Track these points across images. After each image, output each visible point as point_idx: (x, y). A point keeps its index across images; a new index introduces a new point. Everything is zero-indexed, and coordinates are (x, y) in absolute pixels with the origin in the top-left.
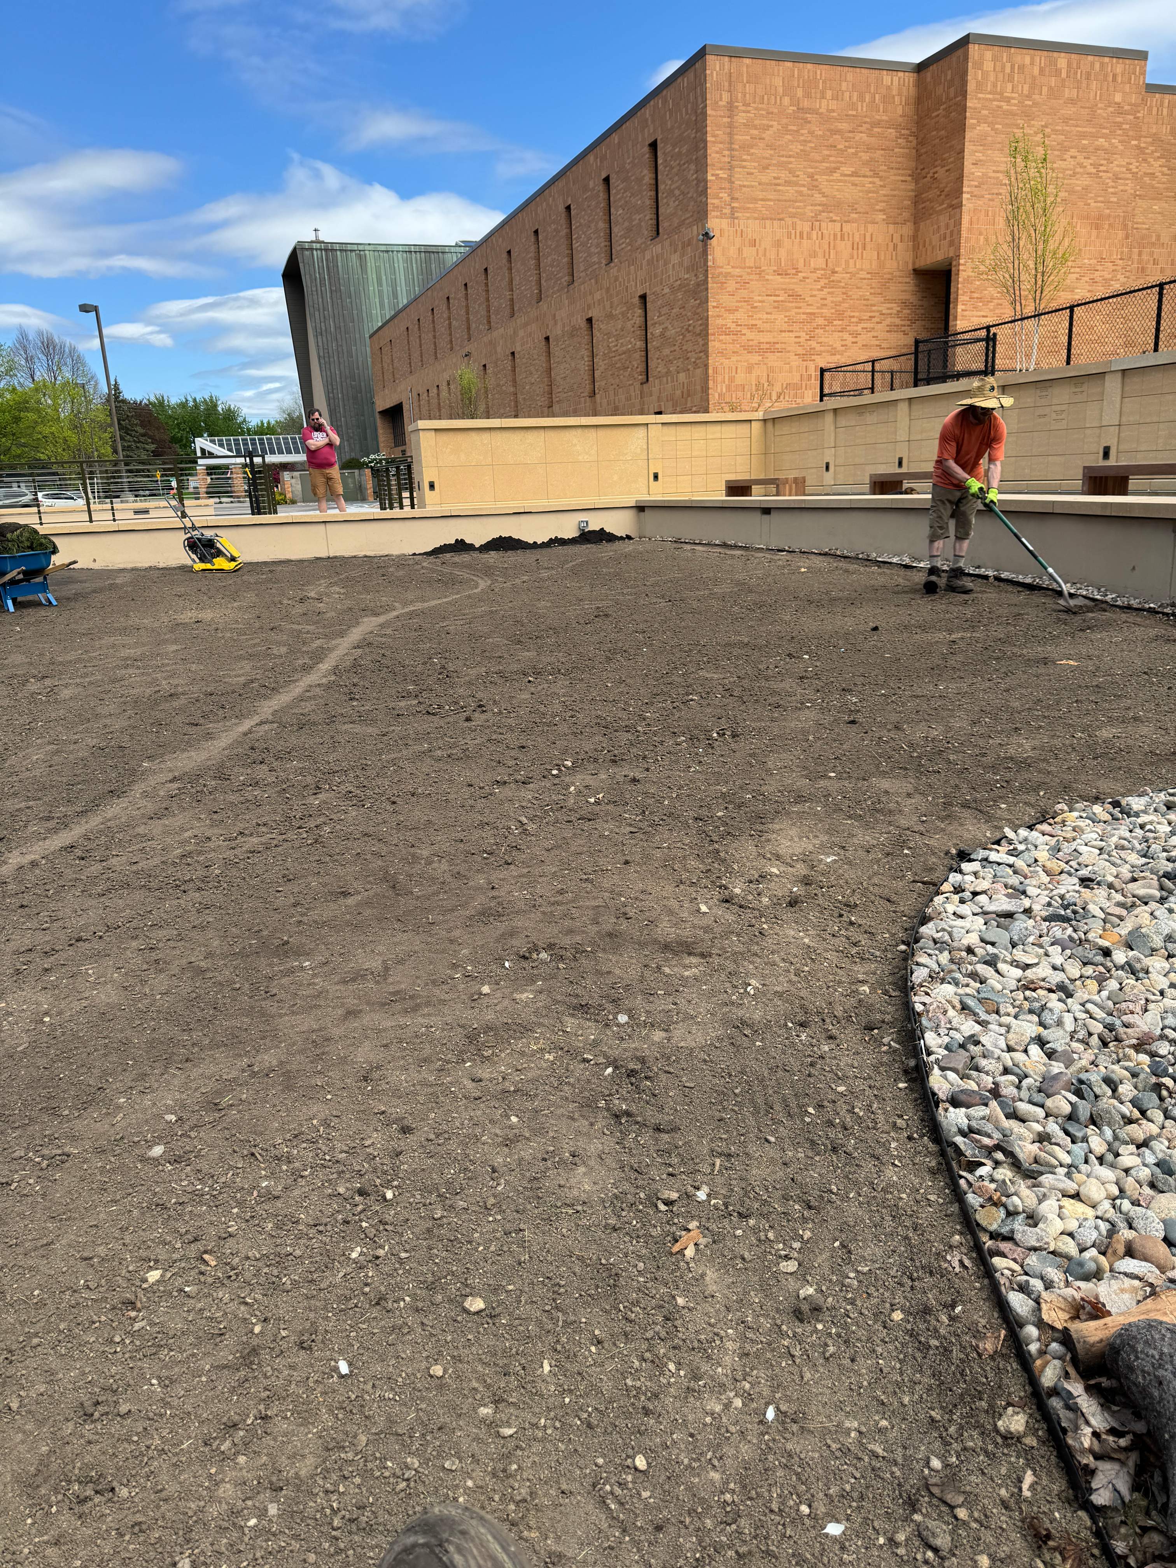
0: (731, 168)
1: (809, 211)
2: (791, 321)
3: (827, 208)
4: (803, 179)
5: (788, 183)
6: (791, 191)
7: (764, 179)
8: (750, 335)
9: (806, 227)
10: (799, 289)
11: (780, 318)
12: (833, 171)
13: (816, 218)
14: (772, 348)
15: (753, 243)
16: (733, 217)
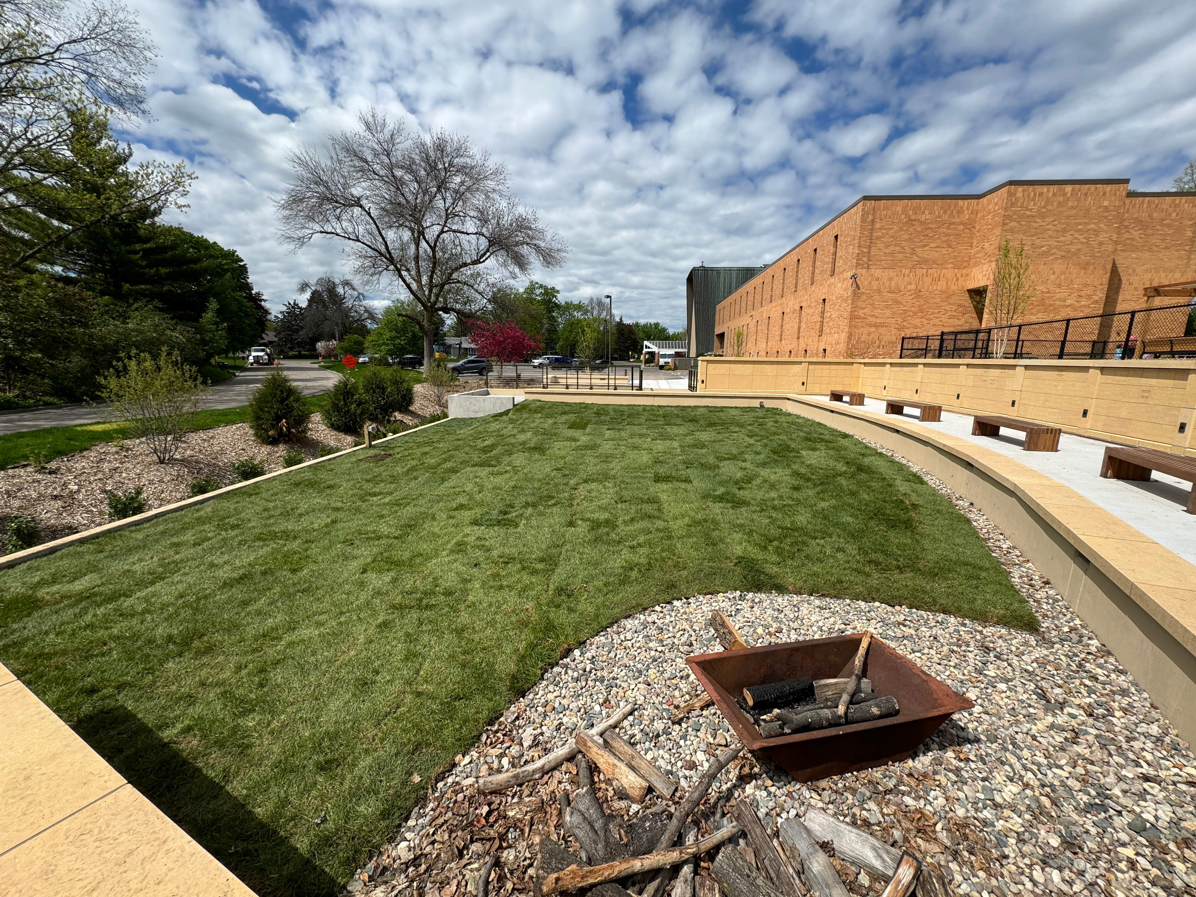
0: (870, 247)
1: (910, 265)
2: (894, 313)
3: (919, 263)
4: (908, 250)
5: (899, 252)
6: (901, 256)
7: (887, 251)
8: (871, 319)
9: (907, 271)
10: (899, 299)
11: (888, 312)
12: (924, 246)
13: (913, 267)
14: (882, 325)
15: (877, 279)
16: (868, 268)
